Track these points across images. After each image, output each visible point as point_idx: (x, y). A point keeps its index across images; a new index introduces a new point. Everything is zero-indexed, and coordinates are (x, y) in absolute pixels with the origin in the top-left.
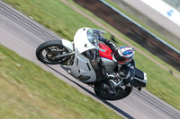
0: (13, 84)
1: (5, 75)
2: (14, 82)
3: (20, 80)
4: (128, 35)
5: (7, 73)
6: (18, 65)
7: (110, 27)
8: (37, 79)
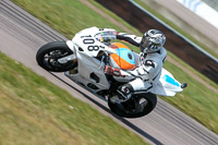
0: (64, 131)
1: (55, 120)
2: (66, 127)
3: (73, 125)
4: (205, 72)
5: (58, 117)
6: (71, 107)
7: (183, 63)
8: (93, 124)
